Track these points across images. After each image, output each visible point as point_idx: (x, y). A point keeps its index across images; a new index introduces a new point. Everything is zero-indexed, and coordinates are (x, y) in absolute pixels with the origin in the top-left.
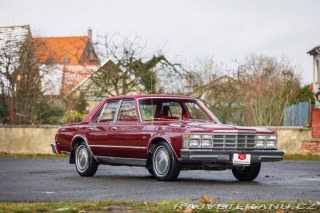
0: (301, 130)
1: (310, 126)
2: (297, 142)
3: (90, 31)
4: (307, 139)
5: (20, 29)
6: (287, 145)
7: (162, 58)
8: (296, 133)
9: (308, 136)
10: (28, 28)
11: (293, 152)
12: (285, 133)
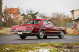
0: (72, 28)
1: (74, 28)
2: (72, 31)
3: (18, 7)
5: (4, 7)
6: (69, 32)
7: (38, 13)
8: (71, 29)
9: (74, 30)
10: (6, 6)
11: (71, 33)
12: (69, 29)
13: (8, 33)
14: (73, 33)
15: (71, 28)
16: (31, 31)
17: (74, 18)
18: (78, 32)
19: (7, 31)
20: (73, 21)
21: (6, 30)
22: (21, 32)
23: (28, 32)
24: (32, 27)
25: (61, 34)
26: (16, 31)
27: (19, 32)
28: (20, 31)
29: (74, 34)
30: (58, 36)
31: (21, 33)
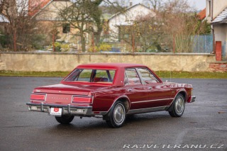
0: (209, 56)
1: (215, 53)
2: (206, 64)
4: (213, 61)
6: (199, 66)
8: (206, 58)
9: (213, 60)
11: (203, 70)
12: (198, 57)
13: (16, 70)
14: (211, 70)
15: (204, 55)
16: (89, 108)
17: (214, 17)
18: (225, 66)
19: (15, 63)
20: (212, 26)
21: (10, 61)
22: (60, 110)
23: (80, 111)
24: (92, 95)
25: (177, 104)
26: (44, 106)
27: (52, 109)
28: (57, 107)
29: (214, 71)
30: (167, 109)
31: (59, 112)
